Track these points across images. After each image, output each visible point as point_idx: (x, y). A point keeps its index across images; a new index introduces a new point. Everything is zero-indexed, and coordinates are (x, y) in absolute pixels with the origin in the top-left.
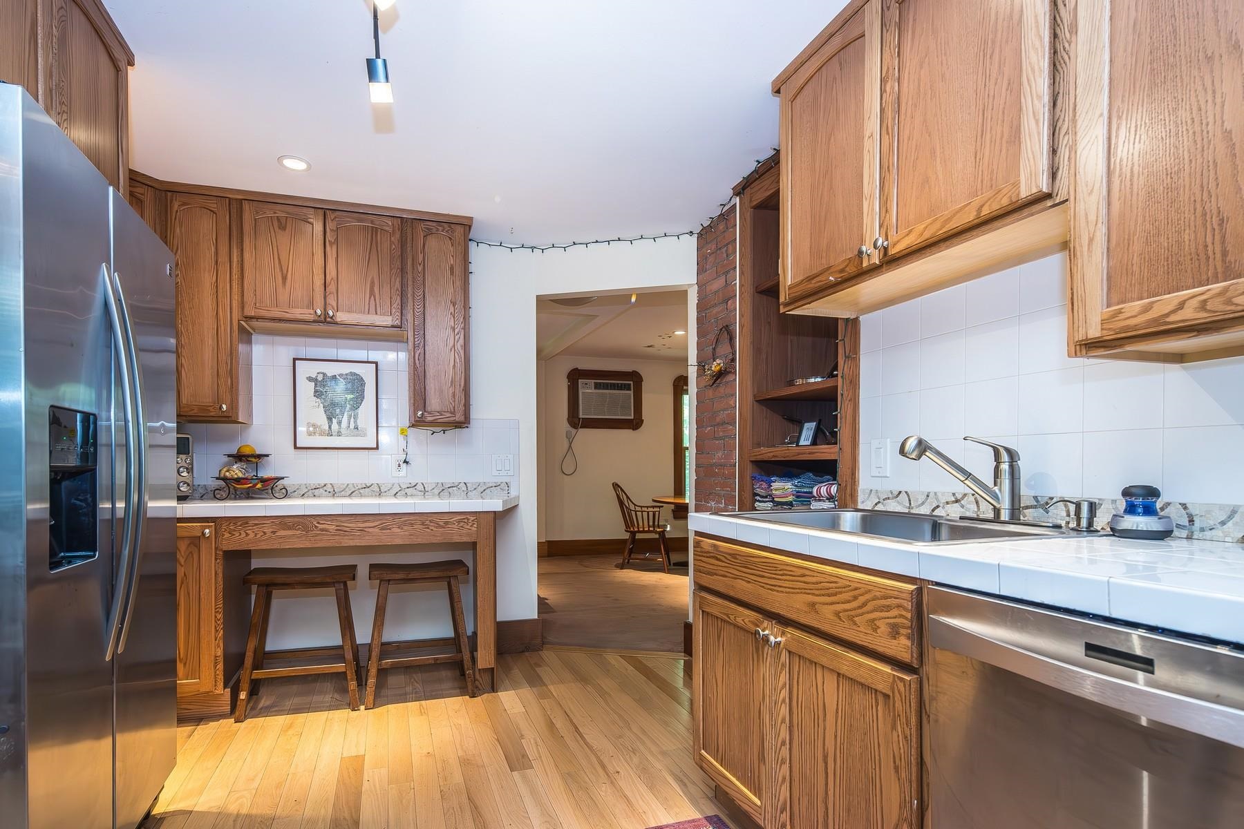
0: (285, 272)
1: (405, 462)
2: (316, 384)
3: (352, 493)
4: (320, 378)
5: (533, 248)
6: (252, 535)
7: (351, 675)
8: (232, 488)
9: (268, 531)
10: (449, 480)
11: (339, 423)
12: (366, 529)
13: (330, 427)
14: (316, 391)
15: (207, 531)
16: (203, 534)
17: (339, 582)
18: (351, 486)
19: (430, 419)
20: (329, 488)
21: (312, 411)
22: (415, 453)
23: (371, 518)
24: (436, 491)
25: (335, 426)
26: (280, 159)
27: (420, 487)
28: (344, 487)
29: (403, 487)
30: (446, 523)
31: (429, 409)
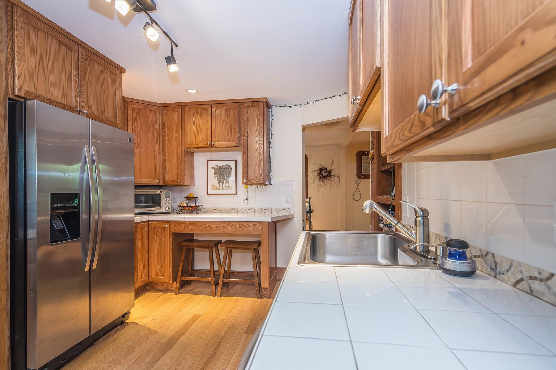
0: (198, 130)
1: (247, 199)
2: (214, 170)
3: (227, 211)
4: (216, 167)
5: (300, 105)
6: (181, 228)
7: (213, 283)
8: (183, 209)
9: (186, 226)
10: (264, 206)
11: (223, 184)
12: (219, 227)
13: (219, 186)
14: (214, 173)
15: (166, 226)
16: (165, 227)
17: (210, 247)
18: (227, 208)
19: (249, 183)
20: (219, 209)
21: (213, 180)
22: (251, 195)
23: (220, 223)
24: (259, 211)
25: (221, 186)
26: (187, 90)
27: (253, 209)
28: (225, 209)
29: (247, 209)
30: (248, 226)
31: (249, 178)
